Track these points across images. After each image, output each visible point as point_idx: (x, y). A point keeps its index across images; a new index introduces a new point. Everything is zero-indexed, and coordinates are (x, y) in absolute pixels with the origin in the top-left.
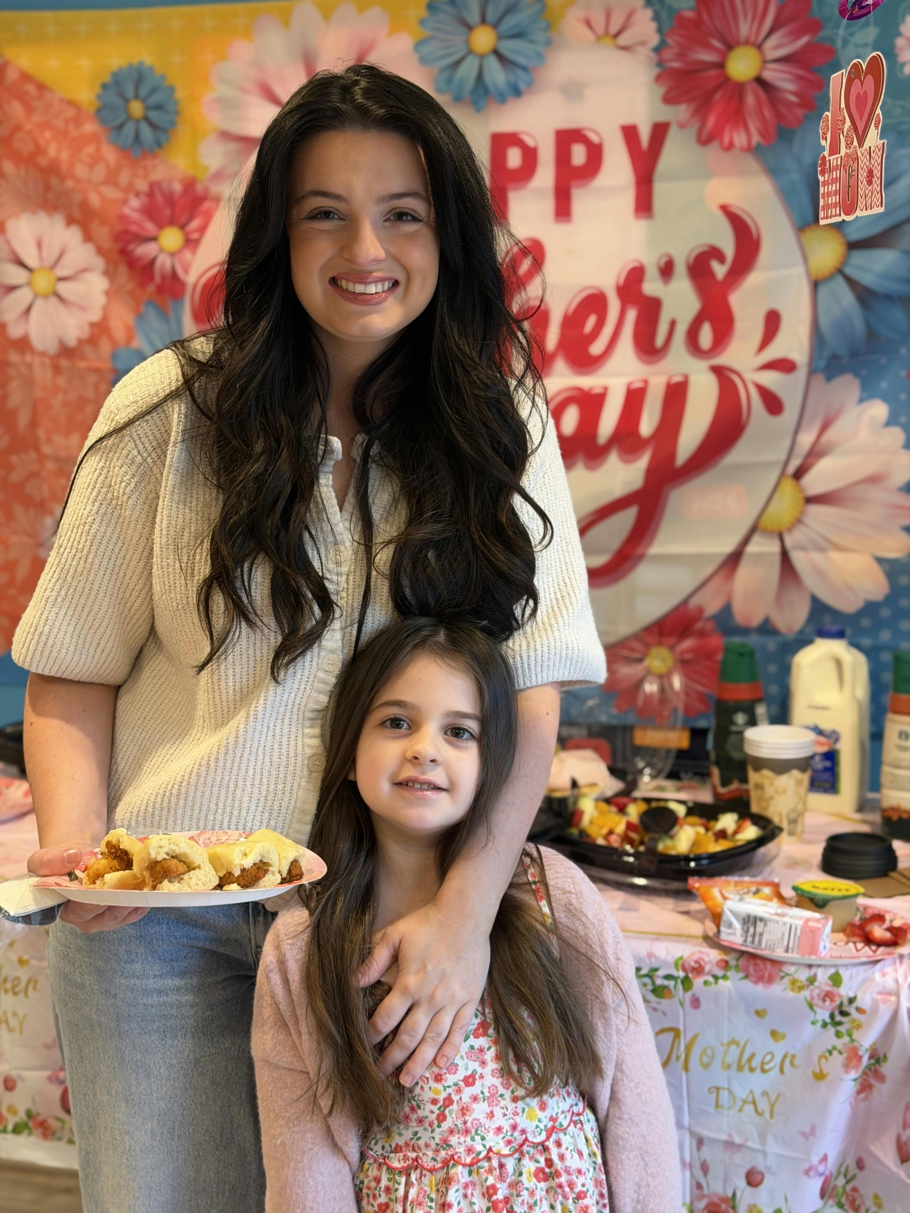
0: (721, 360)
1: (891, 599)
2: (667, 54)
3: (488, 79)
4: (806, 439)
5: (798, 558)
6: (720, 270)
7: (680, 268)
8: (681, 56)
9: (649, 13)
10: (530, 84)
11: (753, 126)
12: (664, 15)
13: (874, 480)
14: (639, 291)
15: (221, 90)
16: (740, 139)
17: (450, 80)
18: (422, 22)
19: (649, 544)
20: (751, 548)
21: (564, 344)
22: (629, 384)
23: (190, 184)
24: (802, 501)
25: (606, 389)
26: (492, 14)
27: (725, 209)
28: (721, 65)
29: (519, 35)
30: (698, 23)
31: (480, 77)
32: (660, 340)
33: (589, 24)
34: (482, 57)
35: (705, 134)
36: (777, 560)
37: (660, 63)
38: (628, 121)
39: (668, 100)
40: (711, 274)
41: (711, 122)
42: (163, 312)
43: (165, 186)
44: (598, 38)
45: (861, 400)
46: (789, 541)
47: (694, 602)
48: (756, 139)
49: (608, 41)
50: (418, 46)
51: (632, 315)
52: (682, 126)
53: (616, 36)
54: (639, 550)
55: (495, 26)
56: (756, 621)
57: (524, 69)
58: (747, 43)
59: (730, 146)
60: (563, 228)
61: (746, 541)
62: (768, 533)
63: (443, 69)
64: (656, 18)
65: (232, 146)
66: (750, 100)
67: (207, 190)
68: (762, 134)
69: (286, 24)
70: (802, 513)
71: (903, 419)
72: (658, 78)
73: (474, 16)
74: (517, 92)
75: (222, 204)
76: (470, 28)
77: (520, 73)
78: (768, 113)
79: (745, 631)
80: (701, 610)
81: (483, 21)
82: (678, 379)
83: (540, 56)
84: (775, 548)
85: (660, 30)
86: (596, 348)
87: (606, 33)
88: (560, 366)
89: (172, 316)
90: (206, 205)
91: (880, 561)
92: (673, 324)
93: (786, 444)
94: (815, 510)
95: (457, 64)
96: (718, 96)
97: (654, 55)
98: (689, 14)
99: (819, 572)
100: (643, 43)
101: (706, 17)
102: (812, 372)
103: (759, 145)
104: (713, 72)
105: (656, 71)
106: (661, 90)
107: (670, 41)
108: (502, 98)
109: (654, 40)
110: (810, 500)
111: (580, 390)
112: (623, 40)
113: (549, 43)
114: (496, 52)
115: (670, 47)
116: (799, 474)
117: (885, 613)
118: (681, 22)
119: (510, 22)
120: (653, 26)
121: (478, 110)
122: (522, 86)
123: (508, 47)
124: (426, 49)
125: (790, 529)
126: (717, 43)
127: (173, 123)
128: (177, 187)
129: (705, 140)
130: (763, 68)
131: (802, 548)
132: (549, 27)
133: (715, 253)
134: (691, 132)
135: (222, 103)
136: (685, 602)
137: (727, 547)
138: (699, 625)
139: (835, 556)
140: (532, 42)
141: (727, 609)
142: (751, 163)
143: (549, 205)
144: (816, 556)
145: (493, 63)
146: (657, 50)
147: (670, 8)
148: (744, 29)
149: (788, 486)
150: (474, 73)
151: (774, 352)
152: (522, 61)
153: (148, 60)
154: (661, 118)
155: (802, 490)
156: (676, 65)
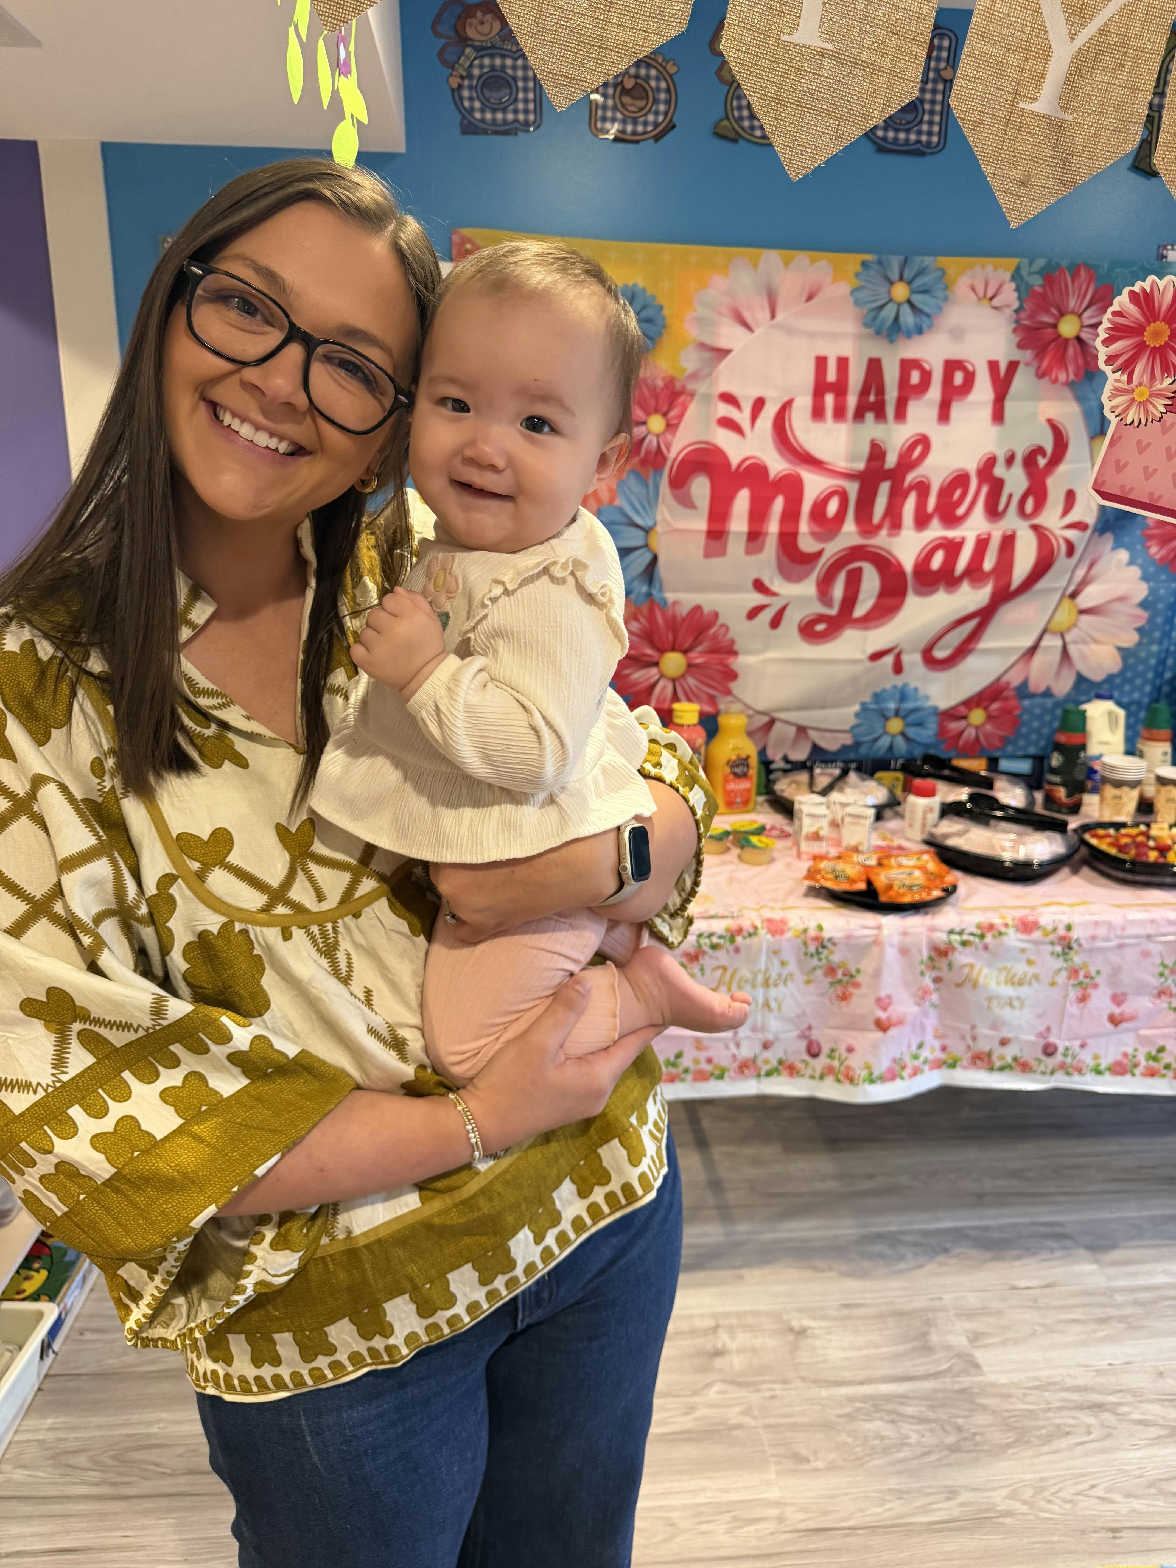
0: (1037, 521)
1: (1122, 673)
2: (1023, 315)
3: (902, 319)
4: (1080, 573)
5: (1072, 649)
6: (1042, 462)
7: (1019, 460)
8: (1031, 317)
9: (1013, 286)
10: (930, 327)
11: (1071, 369)
12: (1023, 288)
13: (1122, 599)
14: (991, 473)
15: (701, 311)
16: (1062, 377)
17: (875, 319)
18: (857, 275)
19: (978, 641)
20: (1044, 643)
21: (938, 507)
22: (979, 536)
23: (670, 382)
24: (1075, 612)
25: (963, 539)
26: (907, 275)
27: (1050, 422)
28: (1055, 326)
29: (925, 292)
30: (1043, 296)
31: (897, 318)
32: (1001, 507)
33: (973, 289)
34: (899, 305)
35: (1040, 371)
36: (1058, 651)
37: (1017, 321)
38: (994, 357)
39: (1021, 346)
40: (1036, 464)
41: (1045, 364)
42: (643, 480)
43: (649, 381)
44: (979, 299)
45: (1114, 549)
46: (1069, 638)
47: (1005, 679)
48: (1072, 377)
49: (986, 302)
50: (854, 291)
51: (985, 490)
52: (1027, 364)
53: (991, 299)
54: (971, 646)
55: (909, 283)
56: (1041, 689)
57: (928, 315)
58: (1072, 312)
59: (1055, 381)
60: (943, 428)
61: (1040, 639)
62: (1054, 633)
63: (871, 310)
64: (1017, 289)
65: (707, 355)
66: (1071, 351)
67: (684, 387)
68: (1075, 374)
69: (755, 266)
70: (1077, 620)
71: (1139, 561)
72: (1015, 330)
73: (895, 275)
74: (920, 331)
75: (696, 398)
76: (892, 283)
77: (924, 318)
78: (1080, 361)
79: (1032, 696)
80: (1008, 684)
81: (901, 279)
82: (1009, 533)
83: (940, 308)
84: (1058, 643)
85: (1019, 298)
86: (960, 511)
87: (985, 295)
88: (935, 522)
89: (651, 483)
90: (681, 399)
91: (1119, 649)
92: (1010, 496)
93: (1068, 576)
94: (1085, 618)
95: (882, 307)
96: (1052, 346)
97: (1015, 316)
98: (1039, 289)
99: (1083, 657)
100: (1008, 306)
101: (1049, 294)
102: (1095, 530)
103: (1073, 382)
104: (1049, 330)
105: (1014, 326)
106: (1016, 339)
107: (1026, 306)
108: (909, 335)
109: (1016, 305)
110: (1082, 612)
111: (946, 538)
112: (995, 302)
113: (946, 299)
114: (909, 302)
115: (1025, 310)
116: (1074, 596)
117: (1118, 681)
118: (1034, 294)
119: (919, 282)
120: (1015, 295)
121: (892, 341)
122: (925, 327)
123: (917, 299)
124: (860, 295)
125: (1069, 629)
126: (1054, 311)
127: (660, 334)
128: (660, 383)
129: (1040, 375)
130: (1080, 331)
131: (1075, 642)
132: (946, 288)
133: (1040, 451)
134: (1032, 370)
135: (701, 322)
136: (998, 679)
137: (1028, 642)
138: (1006, 694)
139: (1093, 647)
140: (934, 297)
141: (1025, 683)
142: (1068, 393)
143: (934, 412)
144: (1082, 647)
145: (906, 309)
146: (1017, 311)
147: (1027, 283)
148: (1072, 303)
149: (1067, 603)
150: (892, 315)
151: (1072, 517)
152: (926, 309)
153: (641, 284)
154: (1014, 358)
155: (1076, 605)
156: (1026, 322)
